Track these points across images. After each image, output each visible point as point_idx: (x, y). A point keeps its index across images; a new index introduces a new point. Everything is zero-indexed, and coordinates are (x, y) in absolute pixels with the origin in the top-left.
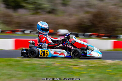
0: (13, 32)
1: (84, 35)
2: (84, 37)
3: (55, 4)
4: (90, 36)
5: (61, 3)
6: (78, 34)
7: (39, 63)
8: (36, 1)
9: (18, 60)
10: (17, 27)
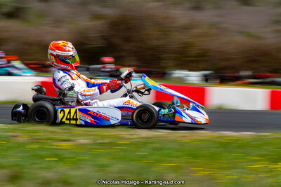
1: (88, 69)
2: (88, 73)
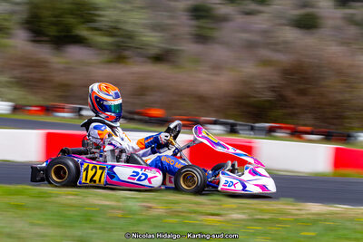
0: (47, 110)
1: (252, 129)
2: (252, 133)
3: (175, 35)
4: (270, 133)
5: (191, 34)
6: (235, 125)
7: (107, 203)
8: (120, 26)
9: (46, 193)
10: (60, 97)
